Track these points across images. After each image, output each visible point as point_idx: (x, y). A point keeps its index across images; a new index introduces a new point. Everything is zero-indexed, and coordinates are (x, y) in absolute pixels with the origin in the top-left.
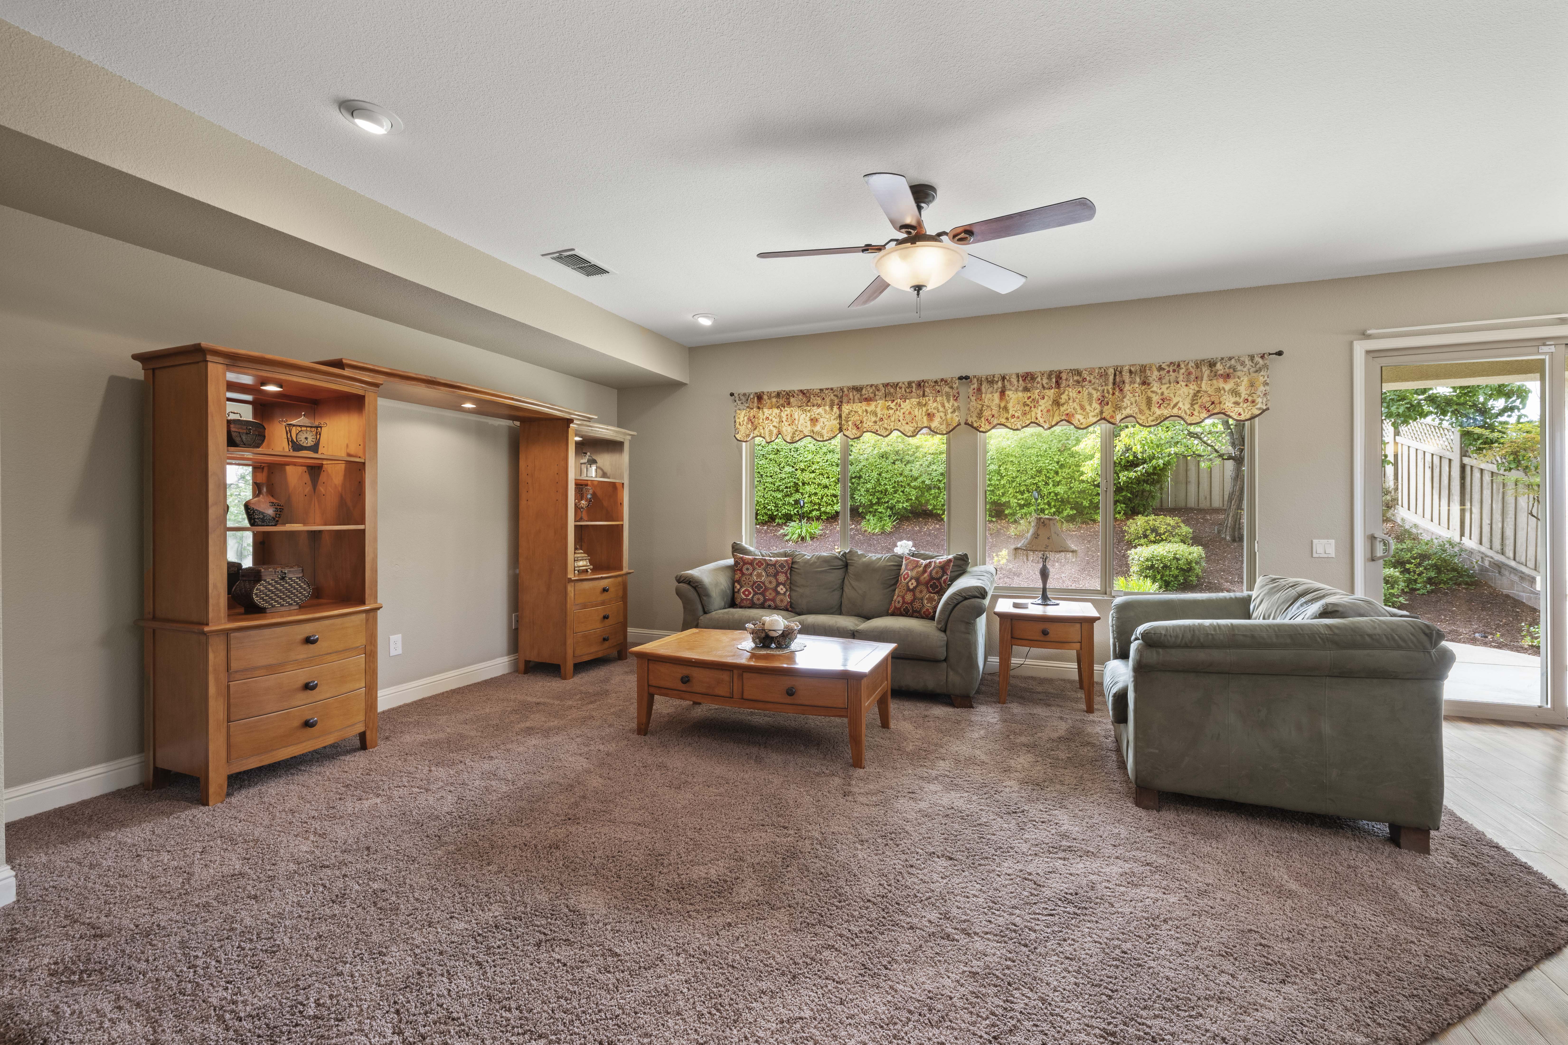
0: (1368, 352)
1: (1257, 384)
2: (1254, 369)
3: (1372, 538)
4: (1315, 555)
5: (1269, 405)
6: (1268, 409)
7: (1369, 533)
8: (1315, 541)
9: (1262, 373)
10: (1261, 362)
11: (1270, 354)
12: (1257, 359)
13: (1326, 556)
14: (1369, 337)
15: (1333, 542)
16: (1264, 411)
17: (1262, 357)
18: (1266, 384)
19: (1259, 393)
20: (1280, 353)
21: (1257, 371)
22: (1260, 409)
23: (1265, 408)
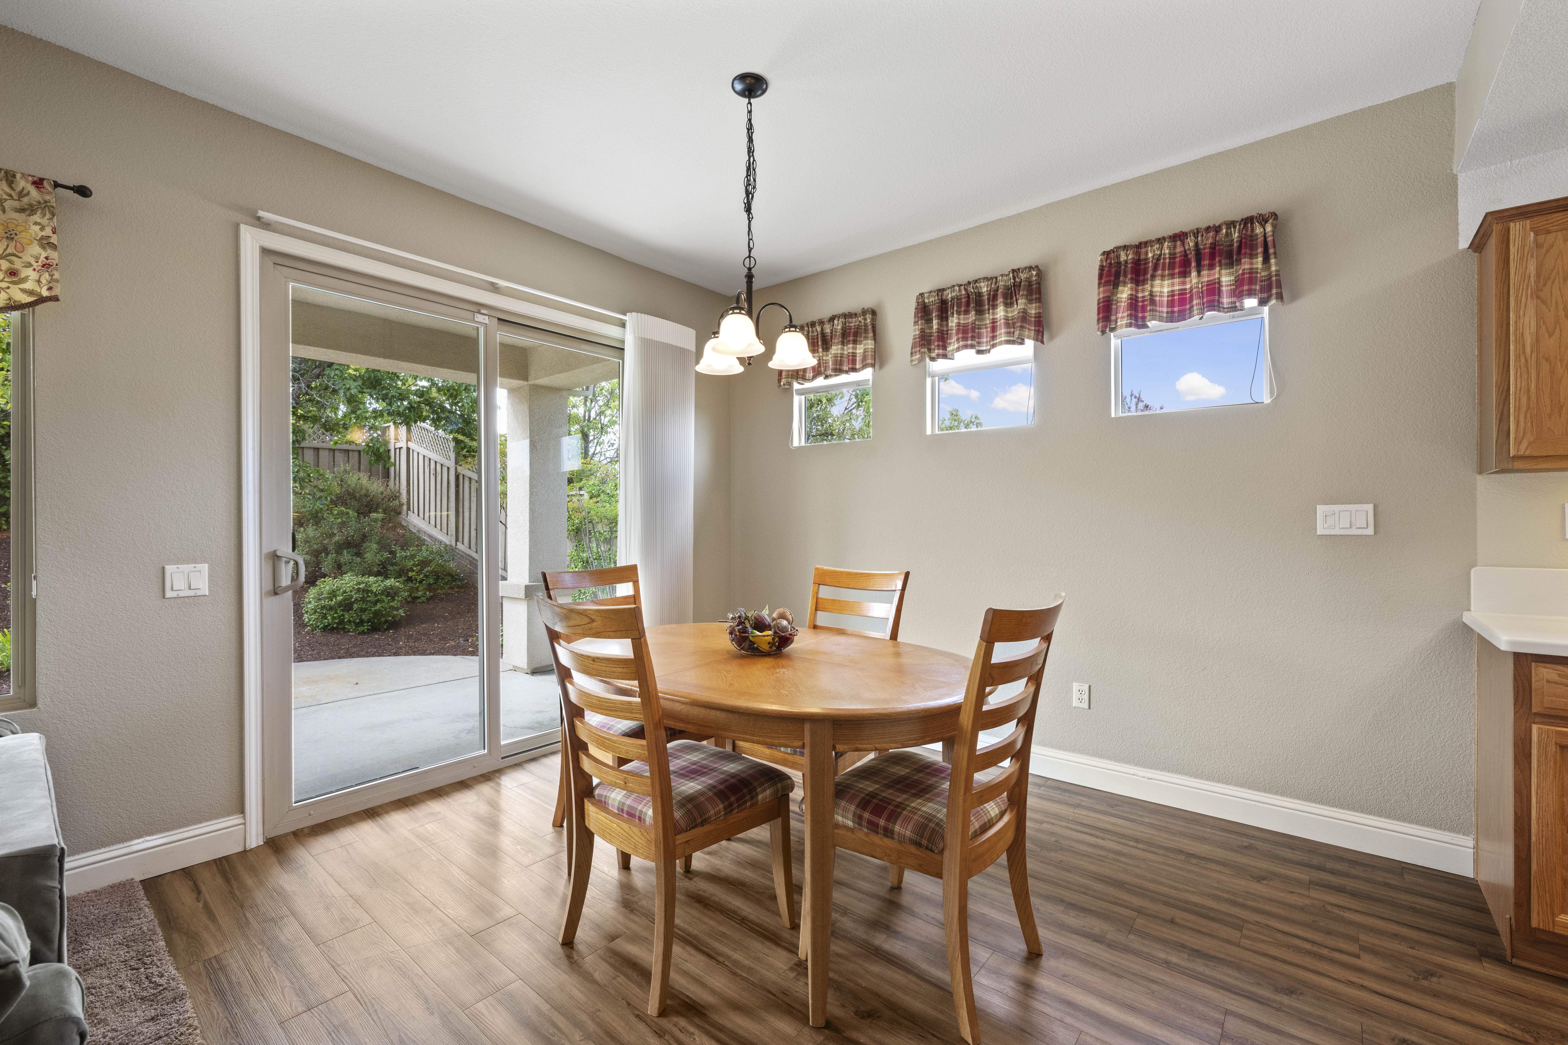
0: (266, 252)
1: (23, 237)
2: (16, 204)
3: (275, 557)
4: (169, 594)
5: (56, 291)
6: (55, 299)
7: (267, 550)
8: (169, 569)
9: (37, 218)
10: (34, 193)
11: (56, 185)
12: (22, 184)
13: (192, 593)
14: (266, 226)
15: (205, 567)
16: (42, 300)
17: (38, 183)
18: (45, 243)
19: (27, 258)
20: (83, 191)
21: (22, 210)
22: (31, 293)
23: (45, 293)
